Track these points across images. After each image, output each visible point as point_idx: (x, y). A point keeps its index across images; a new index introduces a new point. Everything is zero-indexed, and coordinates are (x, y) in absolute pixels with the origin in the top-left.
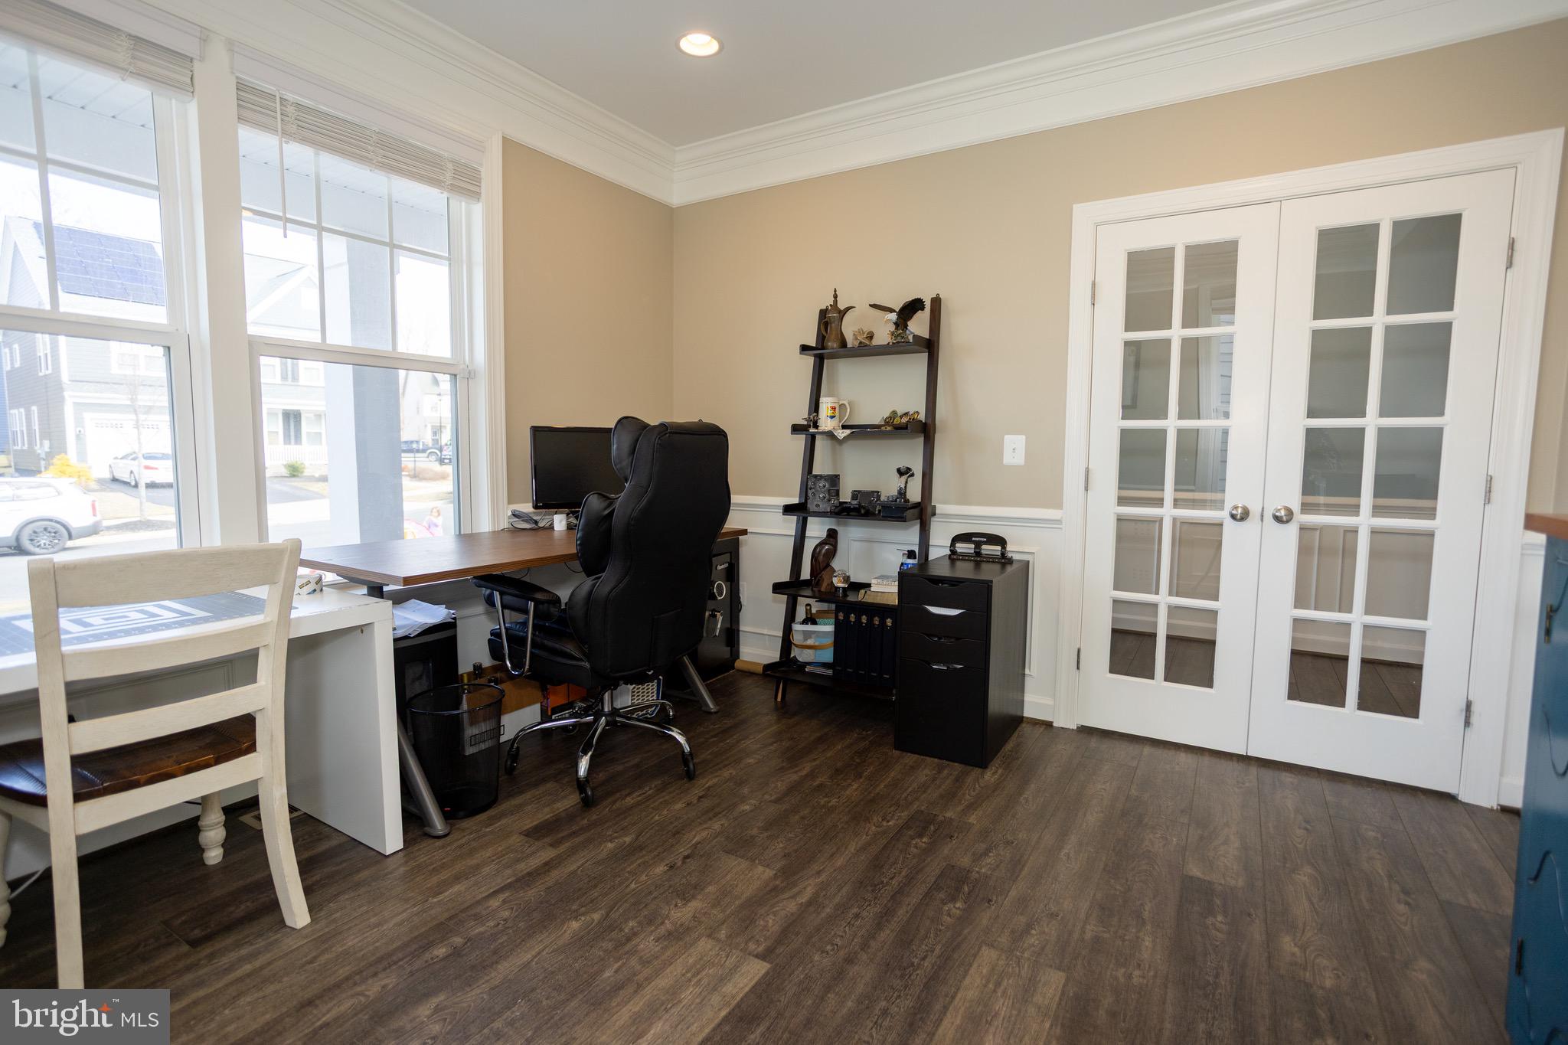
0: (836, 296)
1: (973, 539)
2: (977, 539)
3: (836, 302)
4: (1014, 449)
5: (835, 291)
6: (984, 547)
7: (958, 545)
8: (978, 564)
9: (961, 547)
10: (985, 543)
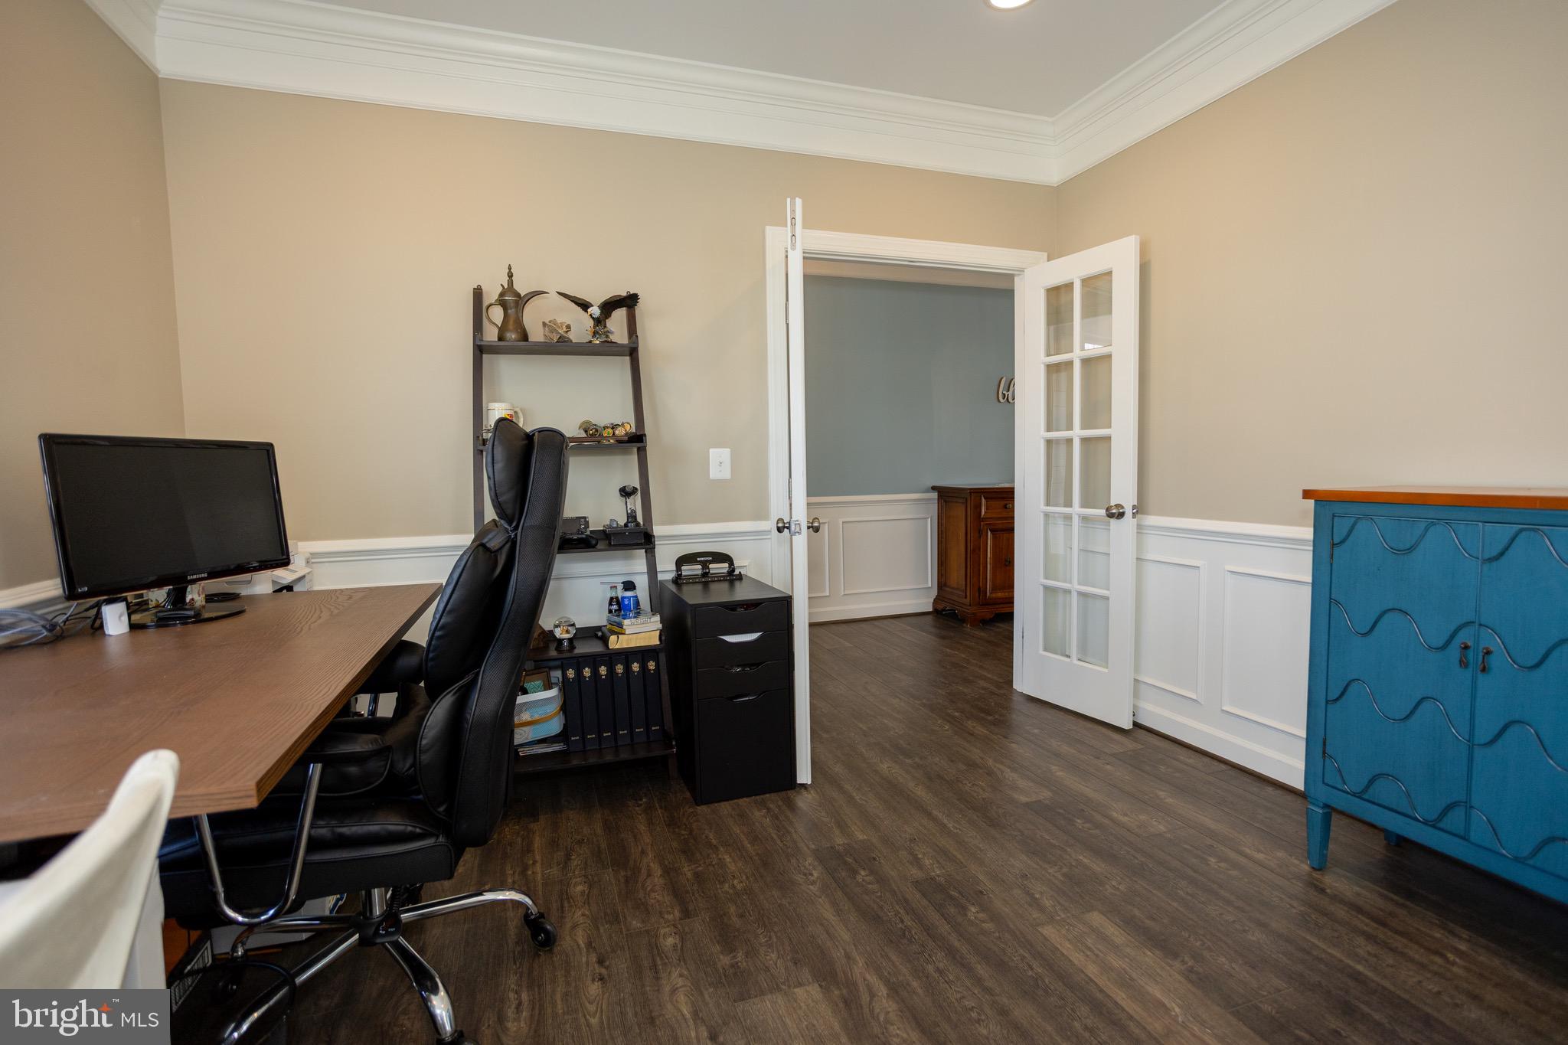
0: (510, 275)
1: (698, 559)
2: (702, 559)
3: (511, 282)
4: (719, 463)
5: (510, 268)
6: (711, 566)
7: (683, 568)
8: (706, 585)
9: (688, 570)
10: (711, 562)
